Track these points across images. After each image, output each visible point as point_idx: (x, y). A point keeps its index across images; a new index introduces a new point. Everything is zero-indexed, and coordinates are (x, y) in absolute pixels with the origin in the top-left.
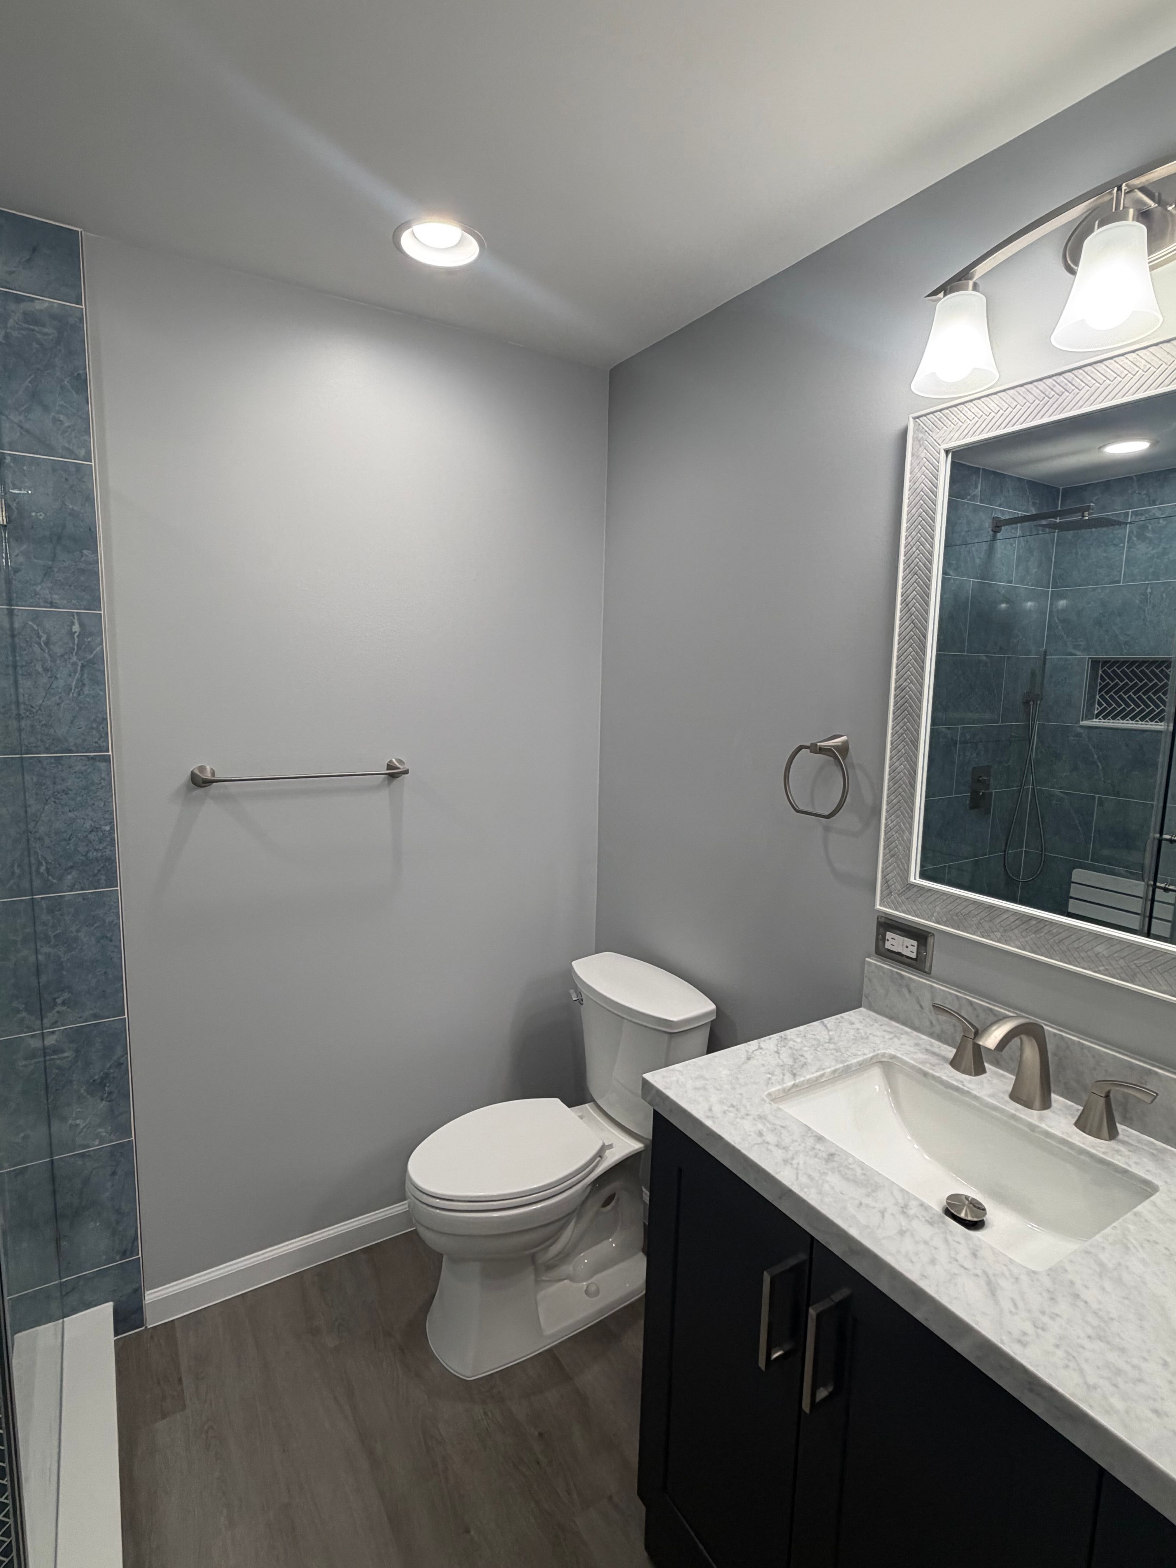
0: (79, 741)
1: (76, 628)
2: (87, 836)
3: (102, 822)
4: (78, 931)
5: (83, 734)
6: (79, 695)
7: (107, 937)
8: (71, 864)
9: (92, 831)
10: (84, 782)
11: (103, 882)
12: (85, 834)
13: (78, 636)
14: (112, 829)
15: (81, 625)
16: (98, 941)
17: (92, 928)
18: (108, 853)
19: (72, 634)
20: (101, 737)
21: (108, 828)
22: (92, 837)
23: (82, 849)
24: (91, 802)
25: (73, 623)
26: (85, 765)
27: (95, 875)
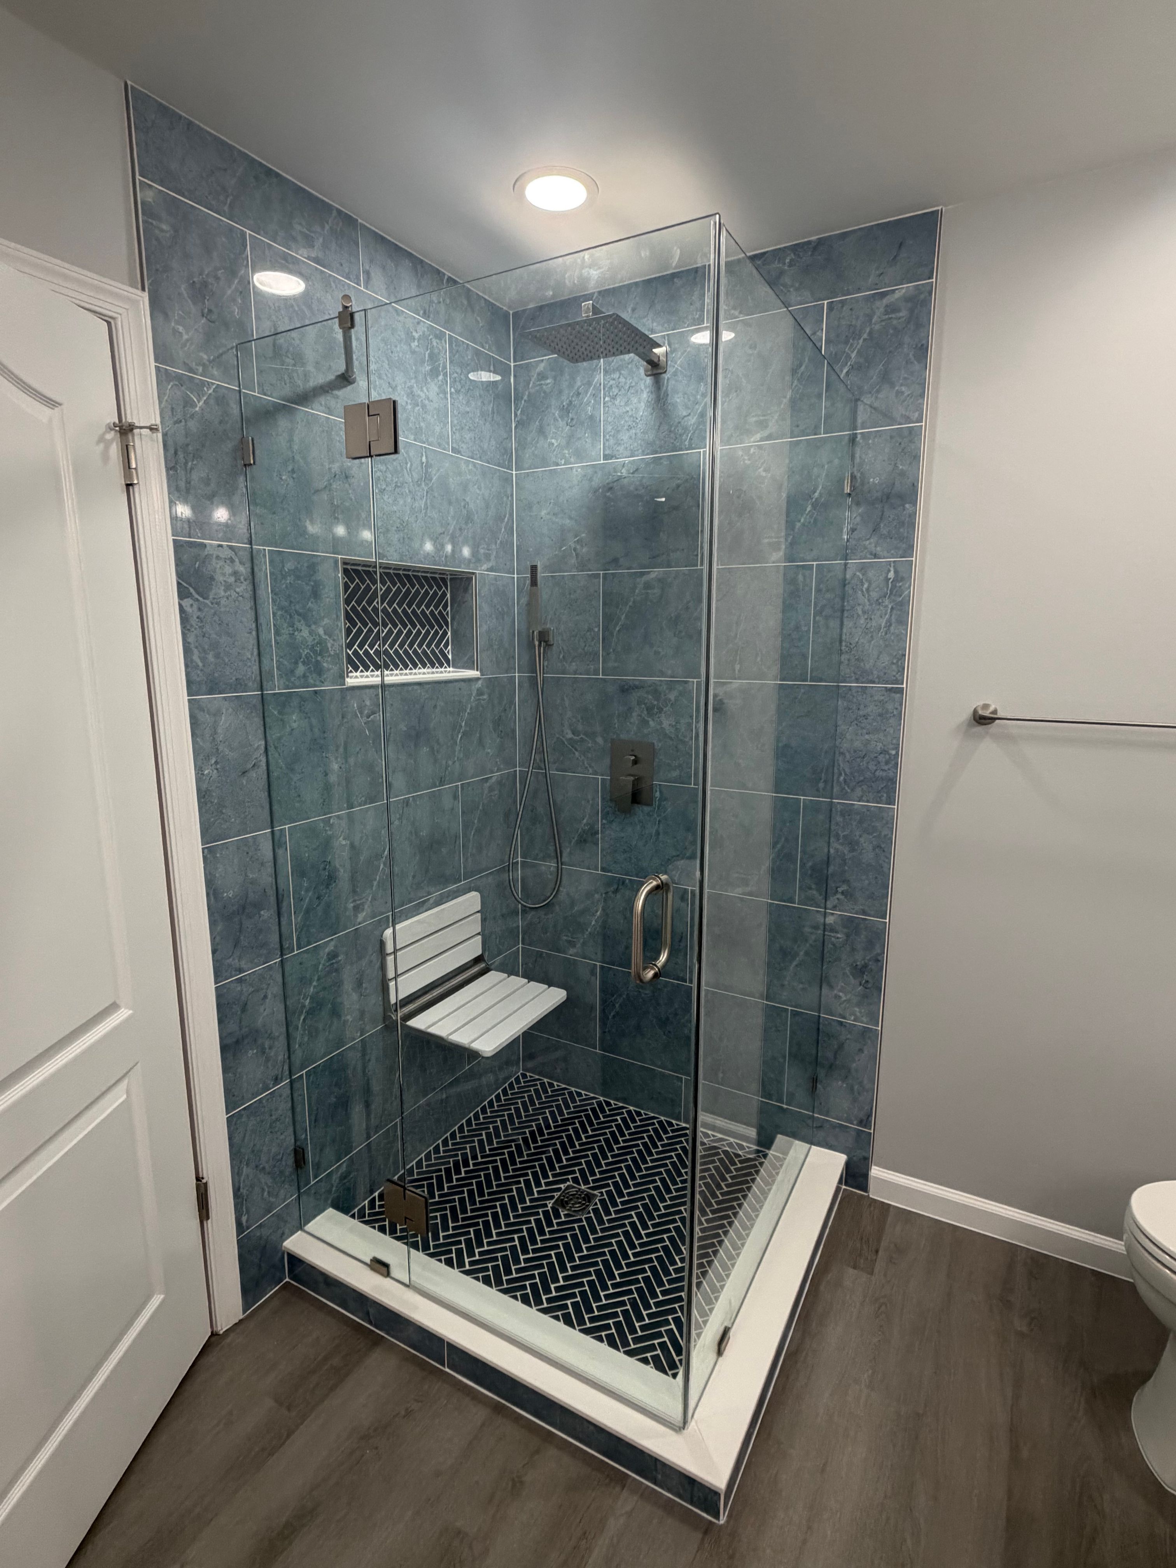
0: (882, 674)
1: (891, 575)
2: (876, 757)
3: (891, 746)
4: (860, 836)
5: (885, 668)
6: (886, 634)
7: (881, 848)
8: (862, 778)
9: (881, 753)
10: (880, 710)
11: (884, 798)
12: (876, 755)
13: (892, 582)
14: (897, 753)
15: (896, 572)
16: (874, 849)
17: (871, 837)
18: (891, 774)
19: (887, 579)
20: (899, 671)
21: (893, 752)
22: (881, 758)
23: (872, 767)
24: (883, 728)
25: (889, 571)
26: (883, 695)
27: (879, 792)
